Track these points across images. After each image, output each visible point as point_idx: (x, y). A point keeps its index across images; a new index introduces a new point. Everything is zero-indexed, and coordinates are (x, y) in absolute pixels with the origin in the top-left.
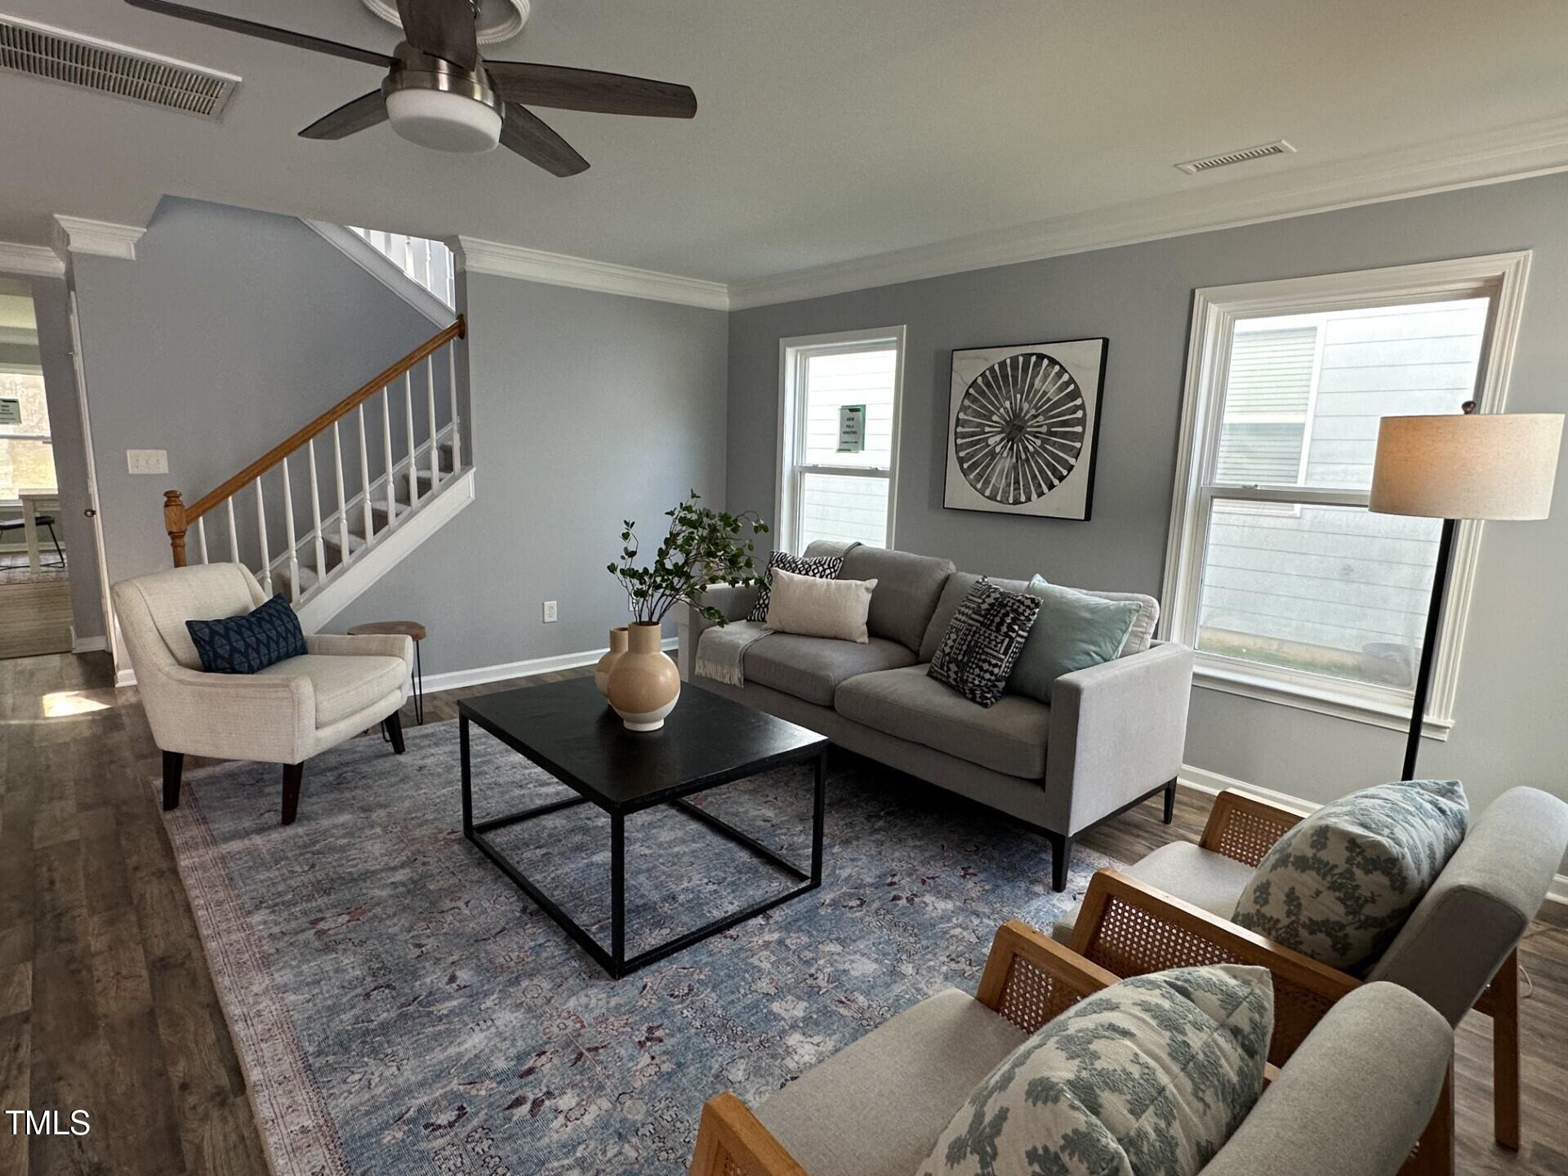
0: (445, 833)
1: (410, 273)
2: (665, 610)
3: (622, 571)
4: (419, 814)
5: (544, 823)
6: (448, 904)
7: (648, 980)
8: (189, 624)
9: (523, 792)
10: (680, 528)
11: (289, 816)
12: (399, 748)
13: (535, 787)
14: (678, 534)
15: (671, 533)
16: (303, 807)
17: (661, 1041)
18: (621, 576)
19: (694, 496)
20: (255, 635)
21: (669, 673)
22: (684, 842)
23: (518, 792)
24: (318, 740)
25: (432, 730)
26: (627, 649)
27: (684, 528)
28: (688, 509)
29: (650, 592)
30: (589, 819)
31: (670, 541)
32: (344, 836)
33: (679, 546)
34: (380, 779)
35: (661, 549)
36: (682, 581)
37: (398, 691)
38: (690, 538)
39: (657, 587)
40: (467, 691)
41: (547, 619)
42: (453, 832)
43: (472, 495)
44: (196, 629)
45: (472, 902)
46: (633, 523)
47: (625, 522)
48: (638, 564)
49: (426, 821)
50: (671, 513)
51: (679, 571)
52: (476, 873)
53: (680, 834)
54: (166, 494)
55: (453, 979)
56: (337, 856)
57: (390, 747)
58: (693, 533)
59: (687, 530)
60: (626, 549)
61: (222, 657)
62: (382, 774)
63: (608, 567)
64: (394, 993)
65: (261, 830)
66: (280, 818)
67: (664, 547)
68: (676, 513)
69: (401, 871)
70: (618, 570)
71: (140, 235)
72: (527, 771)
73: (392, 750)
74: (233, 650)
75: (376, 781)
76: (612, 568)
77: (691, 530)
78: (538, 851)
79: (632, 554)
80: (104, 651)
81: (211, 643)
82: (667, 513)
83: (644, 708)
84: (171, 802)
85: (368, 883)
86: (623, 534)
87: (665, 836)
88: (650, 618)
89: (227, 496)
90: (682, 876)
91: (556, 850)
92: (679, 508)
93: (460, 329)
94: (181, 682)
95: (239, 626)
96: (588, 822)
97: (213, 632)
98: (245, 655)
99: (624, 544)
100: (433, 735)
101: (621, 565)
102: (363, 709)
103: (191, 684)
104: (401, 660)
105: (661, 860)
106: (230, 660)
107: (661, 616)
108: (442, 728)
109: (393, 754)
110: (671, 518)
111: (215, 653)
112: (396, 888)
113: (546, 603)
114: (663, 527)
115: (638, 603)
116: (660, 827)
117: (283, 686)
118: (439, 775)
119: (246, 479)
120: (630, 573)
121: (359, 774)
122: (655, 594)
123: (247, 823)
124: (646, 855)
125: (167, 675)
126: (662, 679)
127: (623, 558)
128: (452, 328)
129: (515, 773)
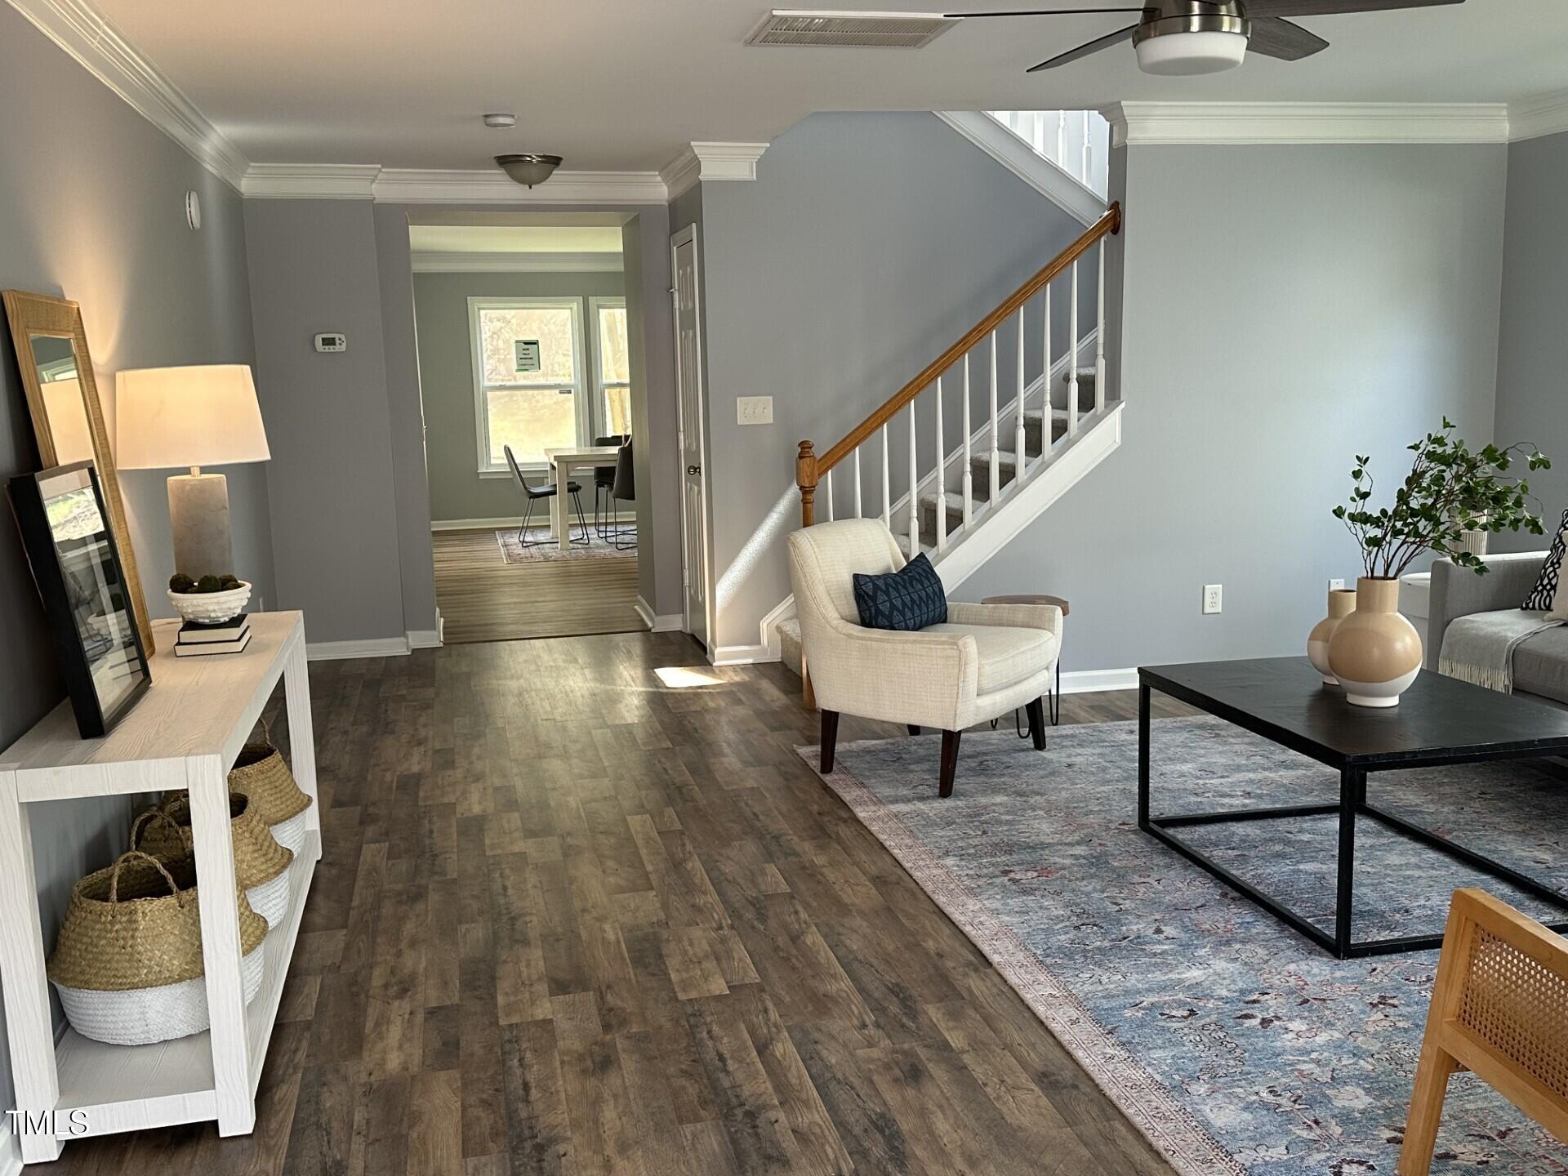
0: (1117, 824)
1: (1039, 148)
2: (1405, 564)
3: (1352, 517)
4: (1081, 805)
5: (1232, 829)
6: (1136, 879)
7: (1379, 967)
8: (856, 577)
9: (1199, 800)
10: (1427, 464)
11: (946, 791)
12: (1040, 744)
13: (1213, 796)
14: (1424, 472)
15: (1414, 471)
16: (958, 784)
17: (1396, 1007)
18: (1349, 522)
19: (1446, 425)
20: (909, 594)
21: (1408, 640)
22: (1420, 867)
23: (1193, 799)
24: (978, 707)
25: (1071, 732)
26: (1354, 609)
27: (1432, 465)
28: (1439, 441)
29: (1388, 538)
30: (1290, 833)
31: (1414, 480)
32: (1008, 813)
33: (1424, 489)
34: (1027, 770)
35: (1401, 490)
36: (1429, 528)
37: (1045, 671)
38: (1439, 479)
39: (1396, 533)
40: (1102, 697)
41: (1208, 610)
42: (1124, 824)
43: (1118, 440)
44: (862, 583)
45: (1163, 880)
46: (1367, 459)
47: (1358, 457)
48: (1372, 508)
49: (1091, 811)
50: (1415, 447)
51: (1427, 512)
52: (1162, 860)
53: (1413, 860)
54: (799, 445)
55: (1158, 931)
56: (1005, 828)
57: (1030, 742)
58: (1444, 471)
59: (1437, 468)
60: (1357, 490)
61: (883, 615)
62: (1027, 767)
63: (1334, 511)
64: (1102, 930)
65: (922, 799)
66: (937, 791)
67: (1405, 488)
68: (1422, 446)
69: (1078, 847)
70: (1346, 514)
71: (762, 152)
72: (1201, 782)
73: (1032, 746)
74: (893, 607)
75: (1022, 772)
76: (1339, 513)
77: (1443, 467)
78: (1230, 852)
79: (1365, 496)
80: (681, 632)
81: (874, 598)
82: (1409, 448)
83: (1377, 675)
84: (827, 767)
85: (1047, 852)
86: (1354, 472)
87: (1393, 859)
88: (1386, 572)
89: (853, 448)
90: (1418, 895)
91: (1252, 854)
92: (1426, 441)
93: (1114, 223)
94: (849, 636)
95: (896, 583)
96: (1289, 835)
97: (876, 588)
98: (903, 614)
99: (1355, 483)
100: (1073, 736)
101: (1351, 508)
102: (1016, 683)
103: (858, 638)
104: (1050, 635)
105: (1389, 879)
106: (889, 618)
107: (1399, 570)
108: (1083, 731)
109: (1032, 749)
110: (1415, 453)
111: (878, 610)
112: (1078, 859)
113: (1207, 587)
114: (1405, 464)
115: (1370, 553)
116: (1386, 850)
117: (952, 644)
118: (1093, 773)
119: (874, 426)
120: (1364, 519)
121: (1003, 764)
122: (1394, 541)
123: (904, 791)
124: (1369, 873)
125: (836, 629)
126: (1399, 646)
127: (1353, 500)
128: (1105, 221)
129: (1186, 781)
